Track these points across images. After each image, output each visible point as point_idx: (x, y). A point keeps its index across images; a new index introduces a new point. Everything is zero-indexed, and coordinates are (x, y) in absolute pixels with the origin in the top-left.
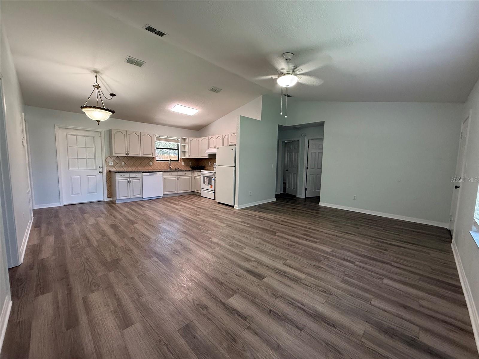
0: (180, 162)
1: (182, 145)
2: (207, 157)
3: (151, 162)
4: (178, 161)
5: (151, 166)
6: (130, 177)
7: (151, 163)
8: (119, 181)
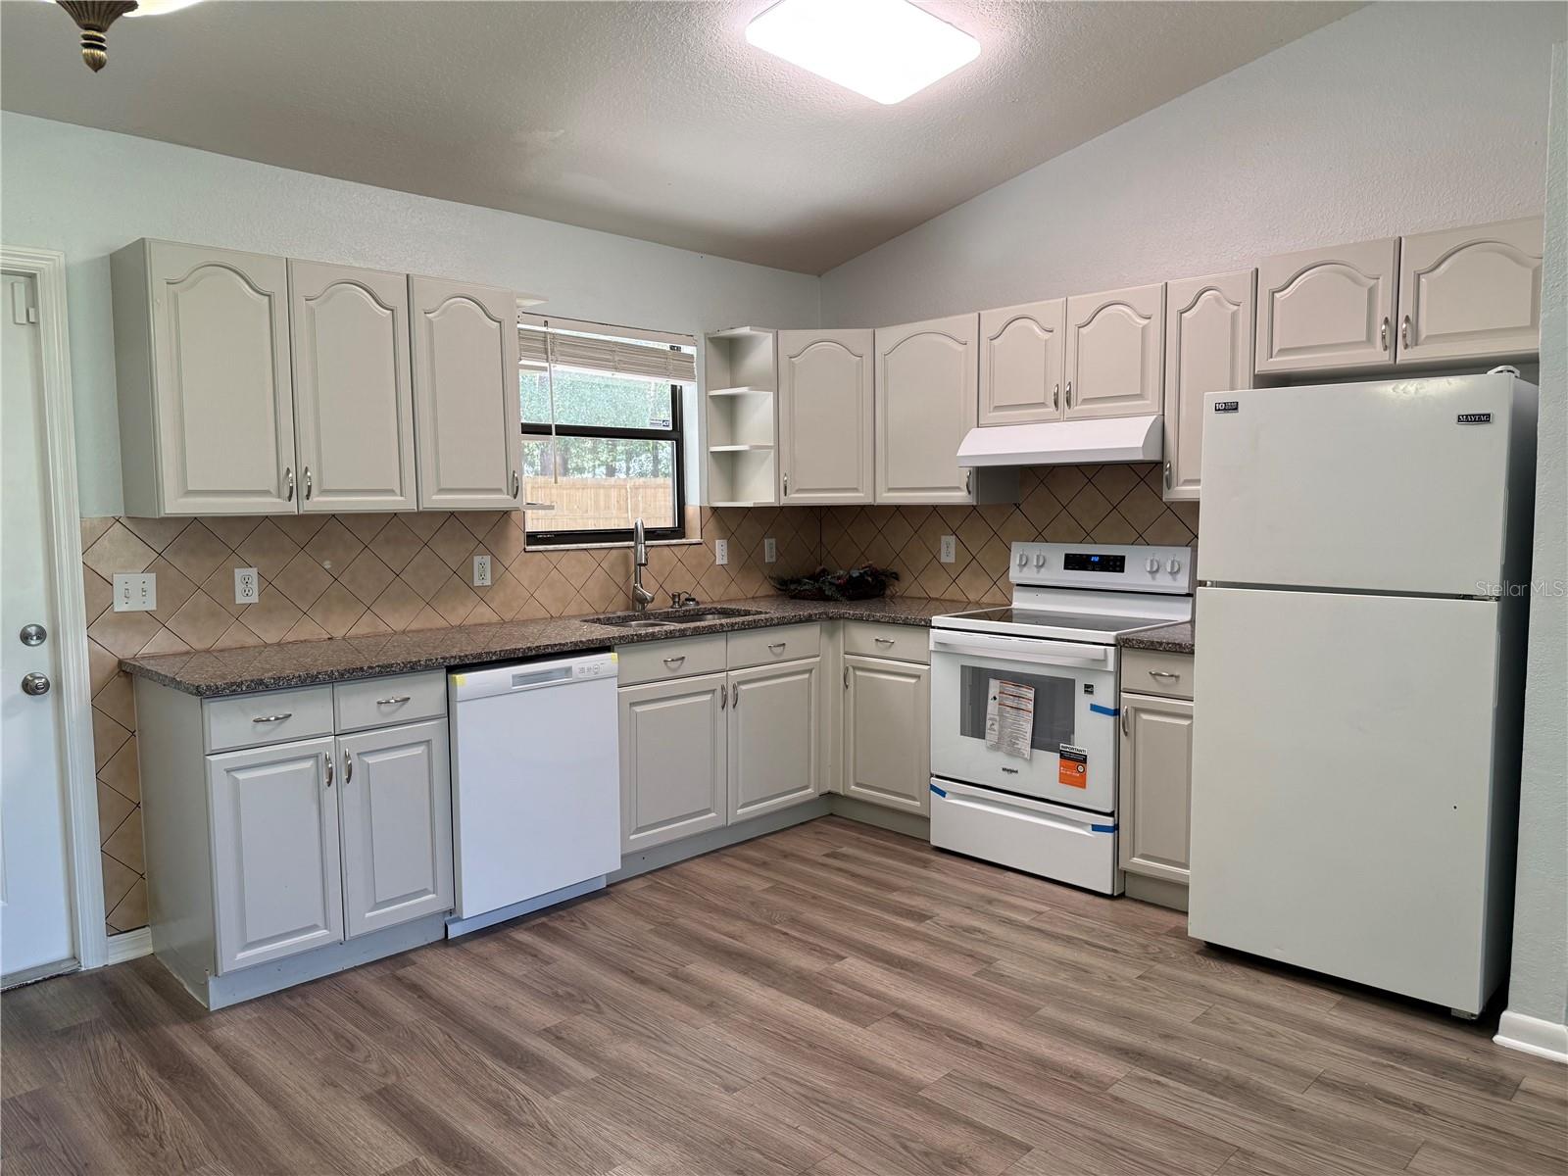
0: (697, 540)
1: (713, 397)
2: (961, 497)
3: (487, 559)
4: (679, 531)
5: (482, 594)
6: (344, 726)
7: (482, 569)
8: (241, 776)
